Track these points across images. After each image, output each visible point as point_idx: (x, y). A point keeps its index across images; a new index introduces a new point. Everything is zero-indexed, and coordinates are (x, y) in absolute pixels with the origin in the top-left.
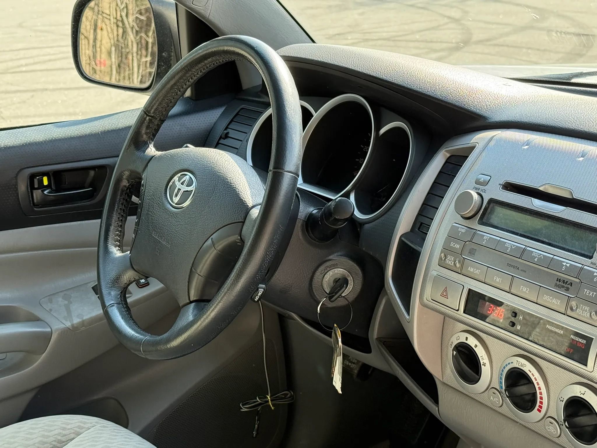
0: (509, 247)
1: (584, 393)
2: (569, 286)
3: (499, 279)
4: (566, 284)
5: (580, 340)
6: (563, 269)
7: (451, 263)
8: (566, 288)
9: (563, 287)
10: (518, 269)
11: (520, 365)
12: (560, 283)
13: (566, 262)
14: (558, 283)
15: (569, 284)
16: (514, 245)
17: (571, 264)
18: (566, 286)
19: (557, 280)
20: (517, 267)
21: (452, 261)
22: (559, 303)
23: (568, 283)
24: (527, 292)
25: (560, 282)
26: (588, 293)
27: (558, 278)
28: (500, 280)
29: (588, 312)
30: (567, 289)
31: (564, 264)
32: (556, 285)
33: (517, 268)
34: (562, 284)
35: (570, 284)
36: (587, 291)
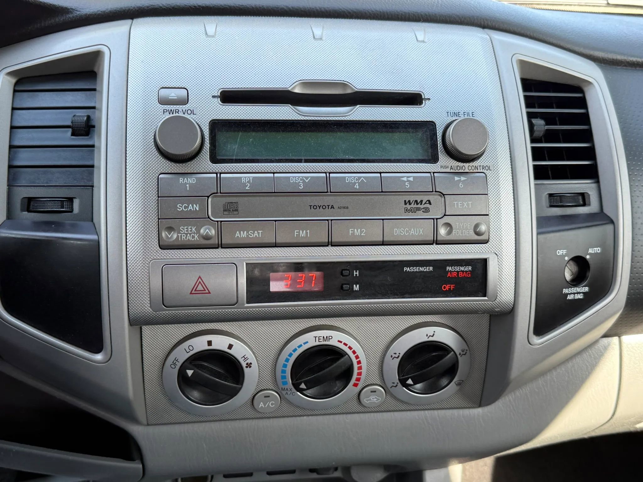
0: (299, 182)
1: (434, 334)
2: (428, 205)
3: (305, 231)
4: (421, 204)
5: (462, 269)
6: (407, 186)
7: (193, 237)
8: (424, 210)
9: (418, 209)
10: (332, 207)
11: (322, 340)
12: (412, 206)
13: (405, 177)
14: (408, 206)
15: (425, 203)
16: (307, 178)
17: (414, 177)
18: (422, 206)
19: (406, 204)
20: (328, 206)
21: (194, 233)
22: (421, 232)
23: (423, 203)
24: (362, 234)
25: (410, 204)
26: (460, 206)
27: (405, 201)
28: (307, 233)
29: (469, 229)
30: (427, 210)
31: (405, 179)
32: (407, 210)
33: (330, 207)
34: (416, 206)
35: (428, 202)
36: (457, 204)
